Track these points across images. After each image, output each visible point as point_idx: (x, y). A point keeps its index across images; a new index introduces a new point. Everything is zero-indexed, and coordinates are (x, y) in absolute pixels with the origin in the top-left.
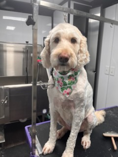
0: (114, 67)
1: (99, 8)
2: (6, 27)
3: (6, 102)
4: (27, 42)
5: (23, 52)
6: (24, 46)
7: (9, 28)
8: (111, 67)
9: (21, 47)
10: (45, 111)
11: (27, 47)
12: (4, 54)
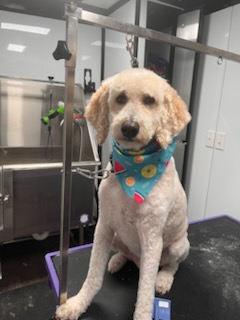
0: (224, 134)
1: (197, 13)
2: (7, 46)
3: (6, 199)
4: (51, 78)
5: (42, 98)
6: (44, 86)
7: (12, 47)
8: (218, 133)
9: (38, 89)
10: (84, 219)
11: (49, 88)
12: (3, 101)
